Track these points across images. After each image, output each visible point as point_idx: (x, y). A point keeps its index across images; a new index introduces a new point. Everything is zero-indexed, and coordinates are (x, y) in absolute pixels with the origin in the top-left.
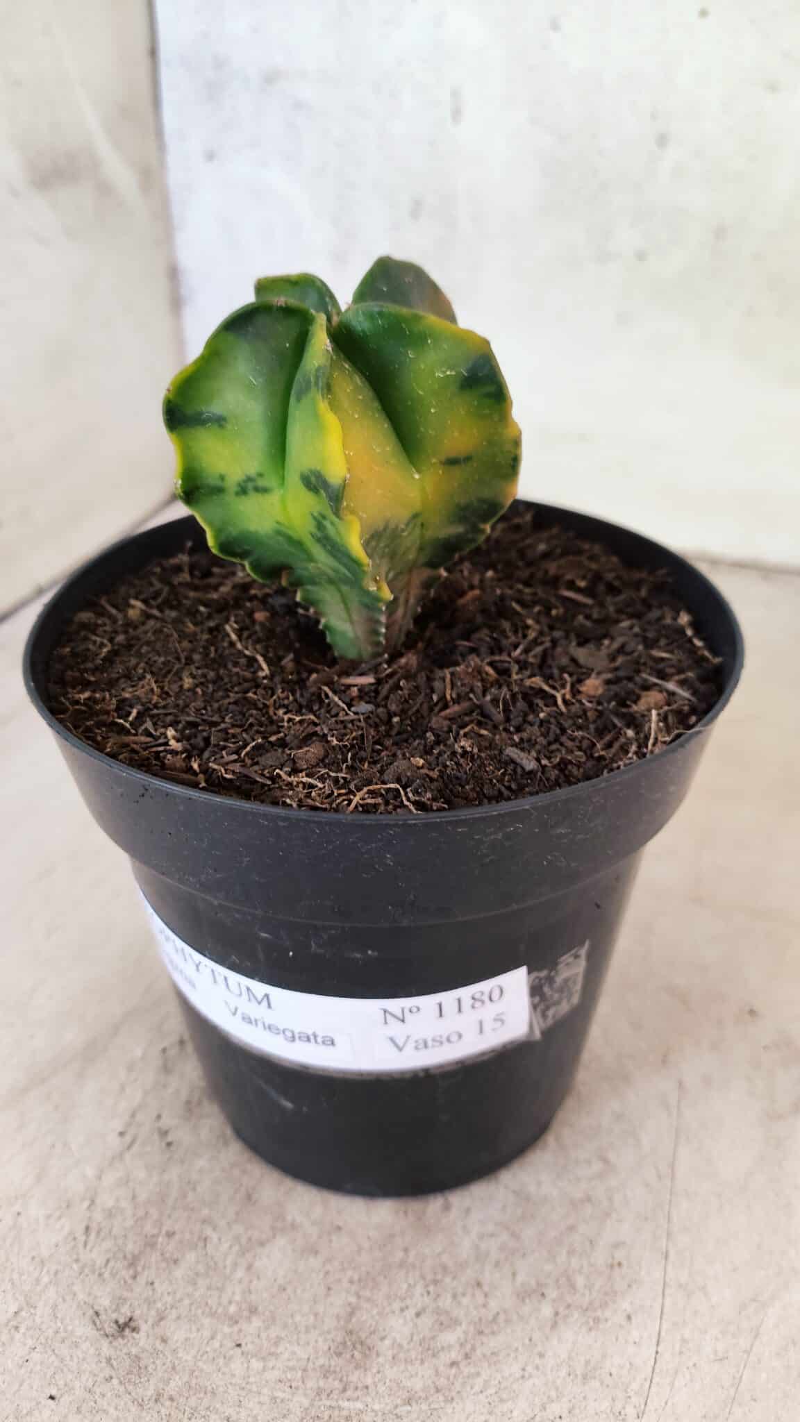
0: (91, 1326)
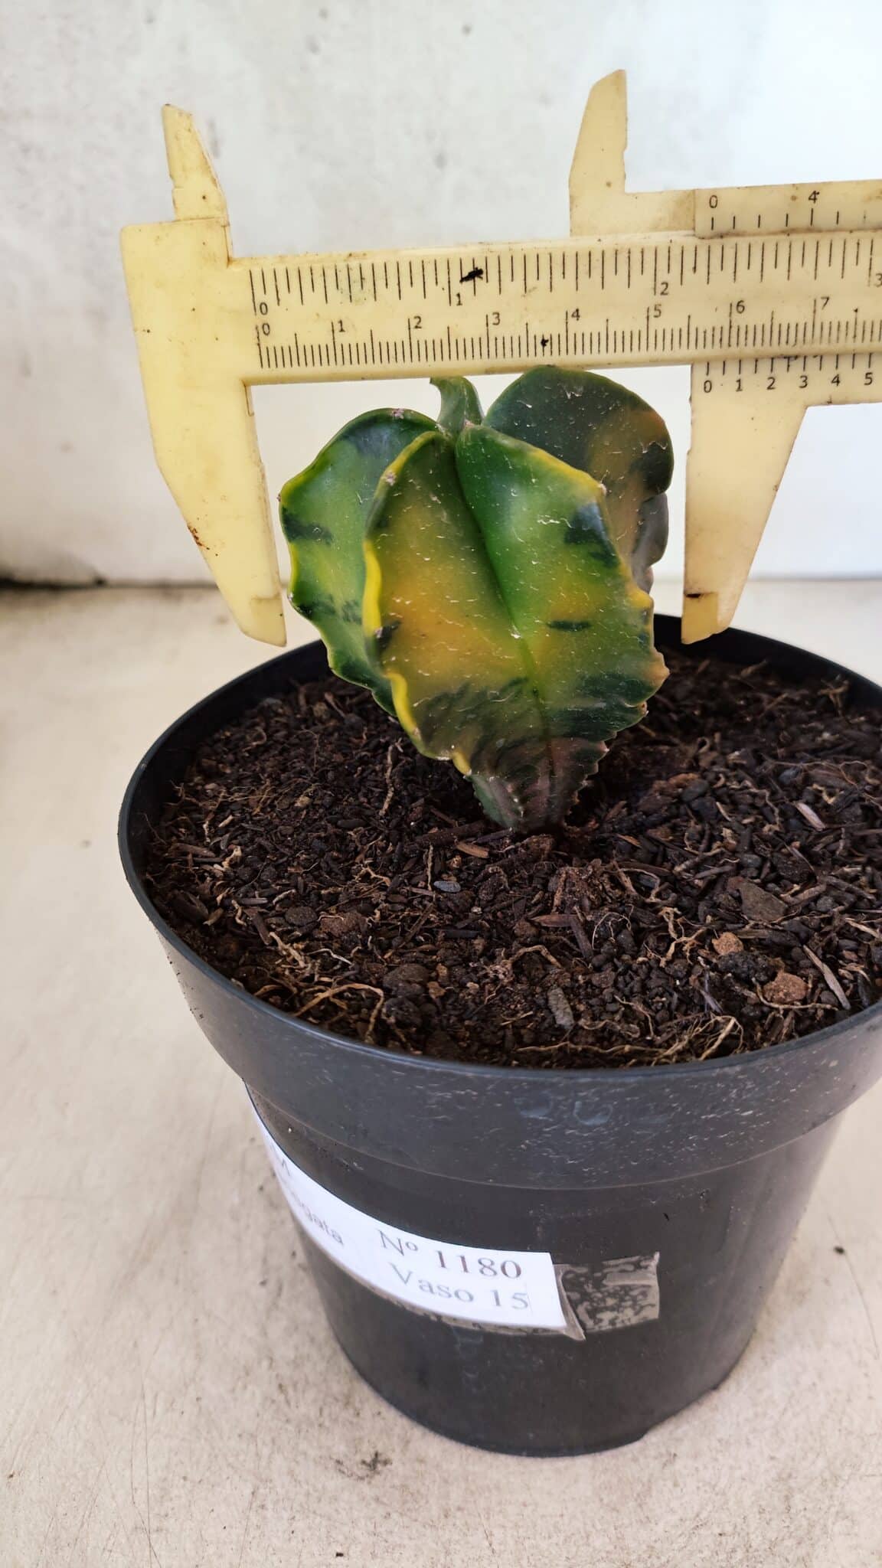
0: (340, 1476)
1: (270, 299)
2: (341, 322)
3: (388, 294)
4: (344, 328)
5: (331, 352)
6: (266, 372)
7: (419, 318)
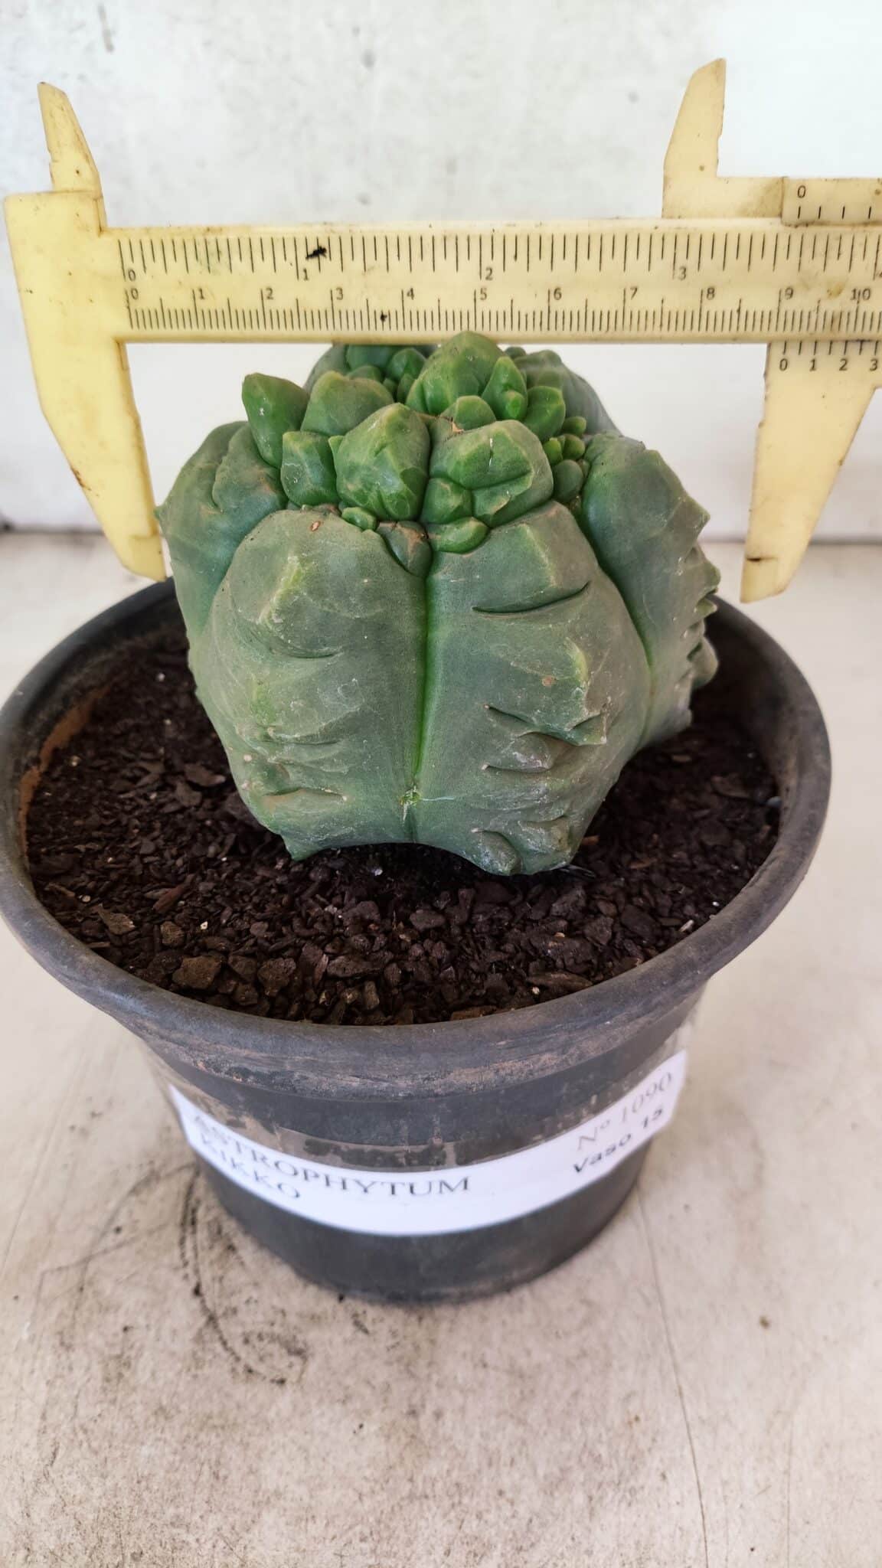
1: (137, 266)
2: (201, 291)
3: (241, 266)
4: (204, 295)
5: (194, 316)
6: (135, 332)
7: (271, 290)
